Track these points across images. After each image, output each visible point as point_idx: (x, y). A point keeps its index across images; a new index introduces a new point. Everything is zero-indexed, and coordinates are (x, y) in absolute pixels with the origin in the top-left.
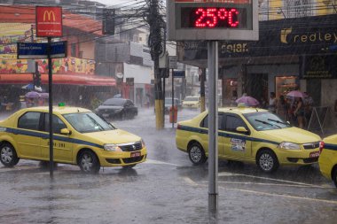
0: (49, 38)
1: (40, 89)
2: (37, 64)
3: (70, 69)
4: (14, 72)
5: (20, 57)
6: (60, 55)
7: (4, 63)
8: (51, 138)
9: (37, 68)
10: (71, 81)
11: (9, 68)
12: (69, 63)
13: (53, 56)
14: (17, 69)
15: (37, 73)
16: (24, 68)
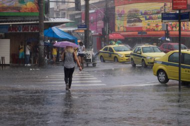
0: (180, 10)
1: (168, 40)
2: (167, 25)
3: (186, 28)
4: (154, 30)
5: (163, 21)
6: (186, 20)
7: (148, 25)
8: (180, 66)
9: (167, 28)
10: (186, 35)
11: (151, 28)
12: (185, 25)
13: (182, 20)
14: (156, 29)
15: (167, 31)
16: (160, 28)
